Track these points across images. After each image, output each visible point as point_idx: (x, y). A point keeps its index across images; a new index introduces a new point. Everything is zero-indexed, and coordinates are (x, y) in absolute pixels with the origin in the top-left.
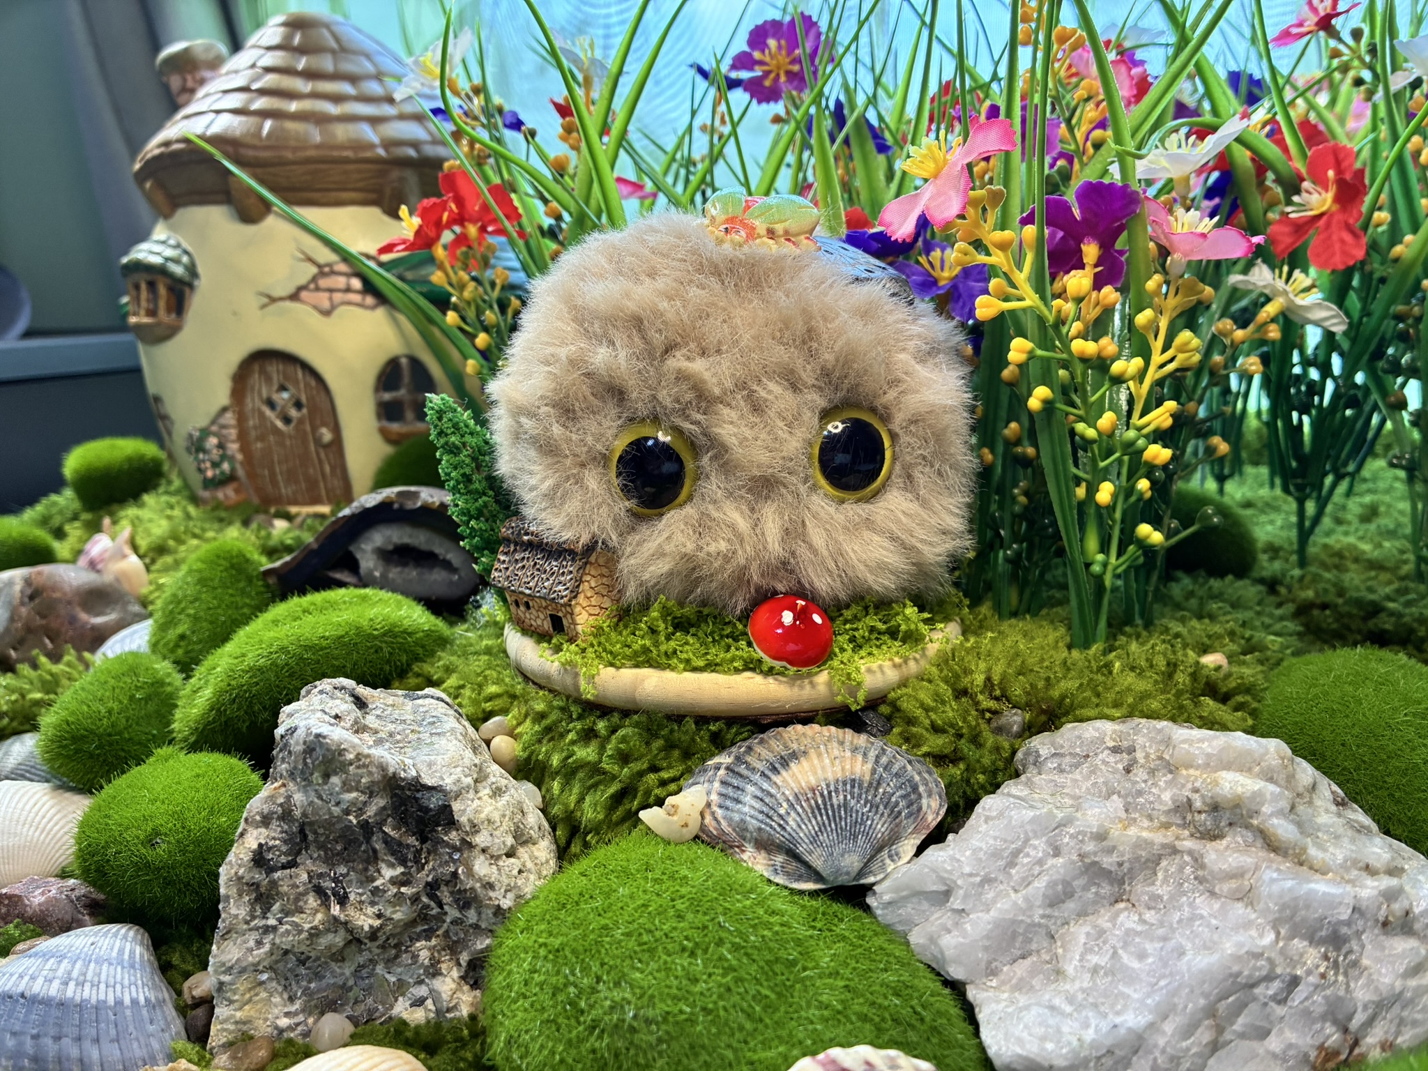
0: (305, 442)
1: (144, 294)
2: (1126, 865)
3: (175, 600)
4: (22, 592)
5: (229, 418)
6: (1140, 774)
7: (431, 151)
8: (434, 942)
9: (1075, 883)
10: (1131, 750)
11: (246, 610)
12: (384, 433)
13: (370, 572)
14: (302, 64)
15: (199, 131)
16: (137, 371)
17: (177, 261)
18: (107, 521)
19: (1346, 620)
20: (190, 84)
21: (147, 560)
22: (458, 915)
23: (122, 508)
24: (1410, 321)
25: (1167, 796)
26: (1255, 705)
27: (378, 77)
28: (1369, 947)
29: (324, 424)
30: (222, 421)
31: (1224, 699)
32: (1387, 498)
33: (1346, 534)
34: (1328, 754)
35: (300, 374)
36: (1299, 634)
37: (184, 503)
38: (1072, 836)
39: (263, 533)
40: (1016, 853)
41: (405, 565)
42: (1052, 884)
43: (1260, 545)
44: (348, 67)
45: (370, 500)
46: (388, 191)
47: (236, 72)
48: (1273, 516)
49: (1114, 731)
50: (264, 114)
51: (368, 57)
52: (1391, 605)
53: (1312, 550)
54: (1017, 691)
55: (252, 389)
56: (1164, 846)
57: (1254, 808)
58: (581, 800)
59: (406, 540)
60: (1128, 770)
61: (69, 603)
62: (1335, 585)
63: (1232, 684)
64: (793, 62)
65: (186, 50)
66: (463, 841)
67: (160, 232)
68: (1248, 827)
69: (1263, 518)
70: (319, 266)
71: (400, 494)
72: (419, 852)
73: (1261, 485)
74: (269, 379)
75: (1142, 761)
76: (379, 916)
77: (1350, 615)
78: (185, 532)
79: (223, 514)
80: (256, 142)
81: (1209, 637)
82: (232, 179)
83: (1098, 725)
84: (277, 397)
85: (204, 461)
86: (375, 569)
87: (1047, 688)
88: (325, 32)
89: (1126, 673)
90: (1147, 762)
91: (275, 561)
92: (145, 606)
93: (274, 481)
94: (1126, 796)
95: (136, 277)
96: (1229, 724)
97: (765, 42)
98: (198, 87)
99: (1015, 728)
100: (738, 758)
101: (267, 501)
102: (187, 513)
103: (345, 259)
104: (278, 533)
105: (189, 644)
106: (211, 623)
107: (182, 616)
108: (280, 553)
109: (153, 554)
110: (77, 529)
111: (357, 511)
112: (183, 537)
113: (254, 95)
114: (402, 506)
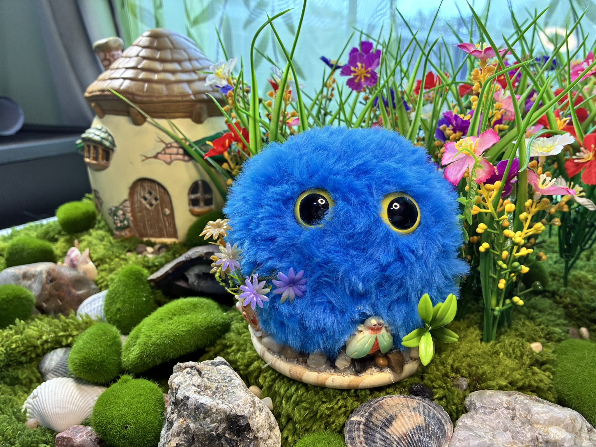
0: (158, 214)
1: (92, 151)
4: (47, 278)
5: (128, 204)
6: (517, 422)
10: (513, 410)
13: (193, 283)
14: (158, 55)
15: (115, 87)
17: (107, 140)
18: (76, 242)
20: (108, 57)
21: (96, 263)
23: (83, 235)
25: (529, 435)
26: (554, 369)
29: (166, 207)
30: (125, 204)
31: (541, 366)
35: (157, 187)
36: (565, 324)
37: (108, 234)
41: (207, 280)
44: (177, 56)
45: (193, 254)
46: (195, 113)
47: (130, 57)
49: (507, 400)
50: (144, 80)
51: (185, 51)
53: (570, 277)
55: (137, 192)
57: (562, 444)
59: (208, 271)
60: (513, 419)
61: (68, 285)
62: (578, 296)
64: (368, 73)
65: (106, 44)
66: (254, 436)
67: (96, 123)
70: (166, 144)
71: (206, 254)
72: (237, 441)
74: (144, 189)
75: (518, 416)
78: (112, 255)
79: (126, 245)
80: (142, 94)
82: (131, 109)
83: (500, 397)
84: (147, 196)
85: (117, 220)
86: (195, 282)
87: (476, 370)
88: (167, 40)
89: (505, 357)
90: (521, 417)
91: (152, 273)
92: (97, 285)
93: (145, 228)
94: (513, 433)
95: (88, 143)
96: (545, 381)
97: (356, 63)
98: (112, 59)
99: (464, 387)
100: (367, 419)
101: (142, 236)
102: (111, 243)
103: (176, 141)
104: (150, 256)
105: (122, 313)
106: (130, 304)
107: (118, 300)
108: (153, 268)
109: (99, 262)
110: (63, 242)
111: (188, 259)
112: (113, 257)
113: (139, 71)
114: (207, 258)
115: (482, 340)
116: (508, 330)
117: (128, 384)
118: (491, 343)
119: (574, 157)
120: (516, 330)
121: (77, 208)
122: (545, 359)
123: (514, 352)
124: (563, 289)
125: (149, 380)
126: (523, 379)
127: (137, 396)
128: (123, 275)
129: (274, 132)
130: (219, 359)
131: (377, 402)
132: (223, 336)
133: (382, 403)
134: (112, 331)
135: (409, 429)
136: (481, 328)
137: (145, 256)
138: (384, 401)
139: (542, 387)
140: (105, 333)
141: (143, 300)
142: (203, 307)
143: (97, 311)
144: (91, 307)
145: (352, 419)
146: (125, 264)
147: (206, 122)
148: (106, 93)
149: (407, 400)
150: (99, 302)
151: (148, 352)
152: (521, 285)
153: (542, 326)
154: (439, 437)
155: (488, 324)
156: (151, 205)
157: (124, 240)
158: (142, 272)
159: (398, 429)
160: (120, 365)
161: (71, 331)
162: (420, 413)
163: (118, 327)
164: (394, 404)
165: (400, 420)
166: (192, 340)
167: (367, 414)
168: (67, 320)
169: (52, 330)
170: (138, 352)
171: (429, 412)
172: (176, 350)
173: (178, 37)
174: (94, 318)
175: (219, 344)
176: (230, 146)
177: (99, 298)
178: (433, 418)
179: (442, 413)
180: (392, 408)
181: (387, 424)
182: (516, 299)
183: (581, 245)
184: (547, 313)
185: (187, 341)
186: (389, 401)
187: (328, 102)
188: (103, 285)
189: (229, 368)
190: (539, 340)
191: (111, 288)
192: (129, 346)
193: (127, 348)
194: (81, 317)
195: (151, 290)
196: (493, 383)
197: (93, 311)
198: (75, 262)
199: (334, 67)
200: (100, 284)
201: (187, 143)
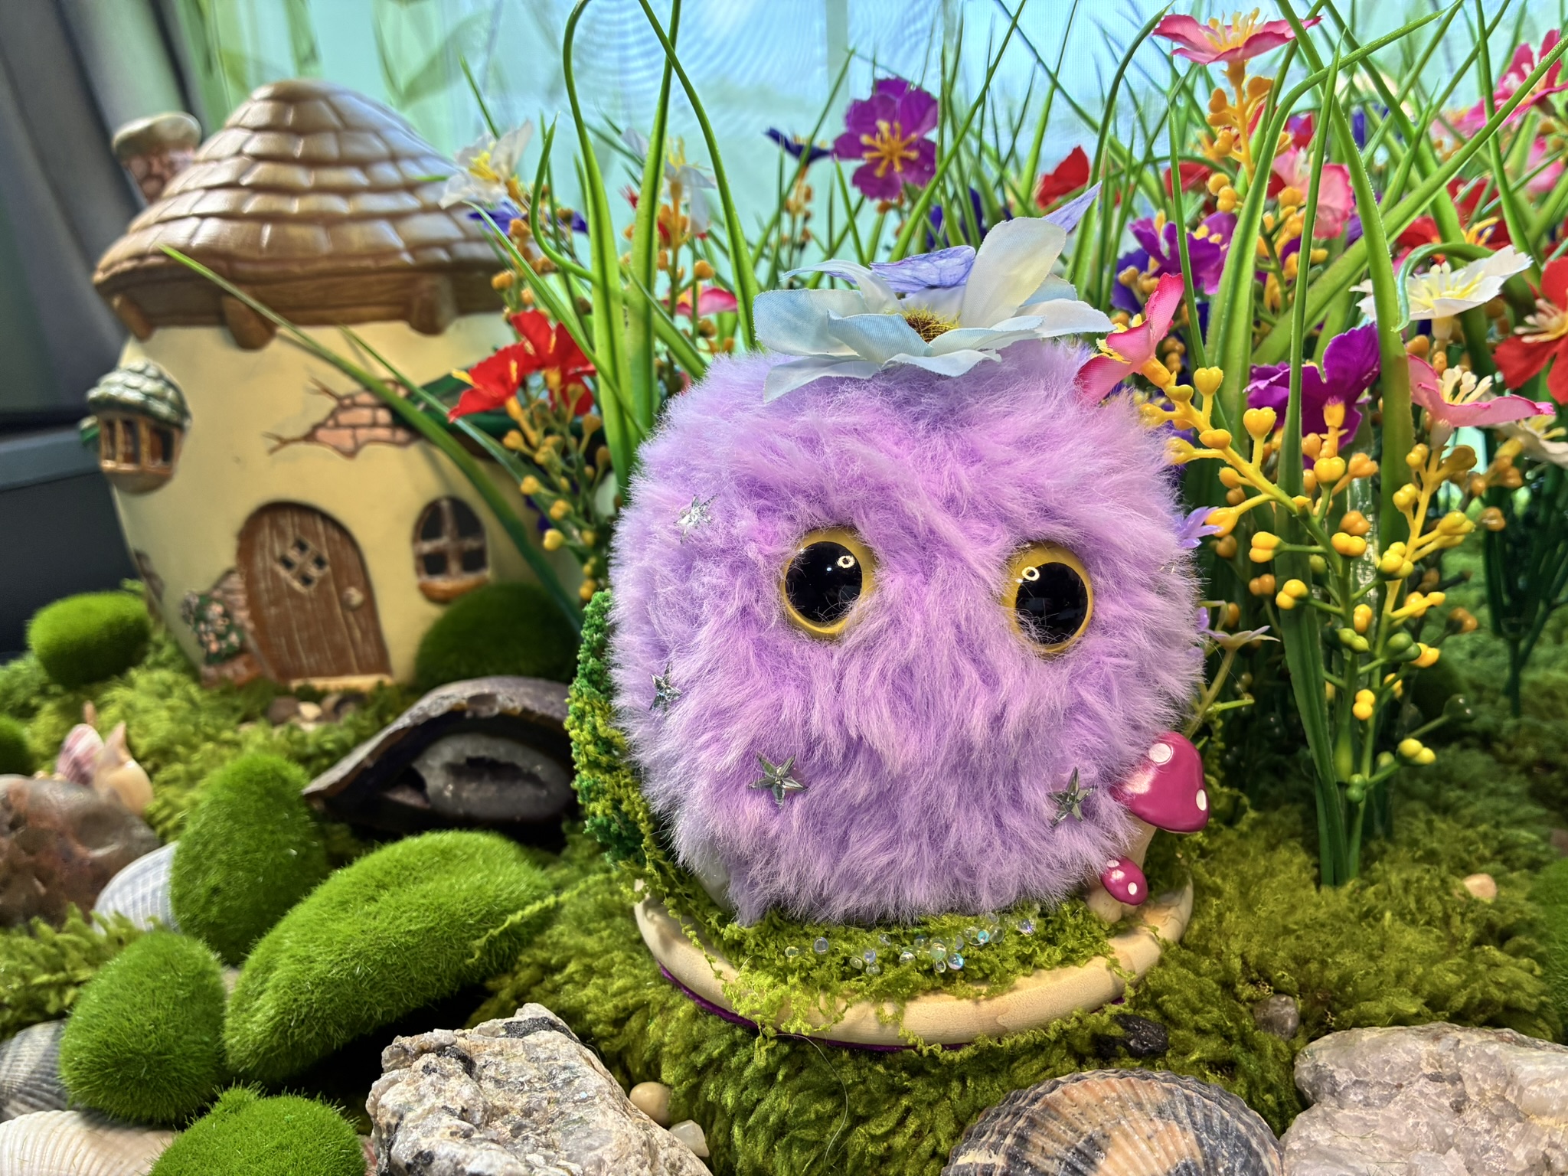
0: (329, 606)
1: (120, 436)
5: (236, 582)
6: (1477, 1119)
7: (466, 251)
10: (1456, 1079)
12: (427, 592)
13: (440, 793)
14: (299, 149)
15: (179, 242)
17: (161, 398)
18: (89, 708)
20: (156, 168)
21: (149, 765)
23: (108, 689)
25: (1520, 1154)
26: (1541, 949)
27: (394, 158)
29: (352, 584)
30: (227, 585)
31: (1503, 940)
35: (320, 526)
37: (183, 679)
41: (481, 779)
44: (356, 149)
45: (434, 705)
46: (416, 305)
47: (218, 160)
49: (1431, 1054)
50: (260, 218)
51: (377, 133)
54: (1283, 974)
55: (262, 547)
59: (482, 753)
60: (1458, 1109)
61: (61, 834)
62: (1557, 739)
64: (910, 147)
65: (150, 131)
67: (132, 357)
70: (339, 398)
71: (474, 699)
74: (282, 534)
75: (1476, 1099)
78: (195, 734)
79: (238, 702)
80: (256, 255)
82: (228, 303)
83: (1410, 1046)
84: (293, 554)
85: (206, 633)
86: (446, 786)
87: (1322, 971)
88: (323, 106)
89: (1398, 924)
90: (1483, 1099)
91: (316, 774)
92: (153, 827)
93: (293, 652)
94: (1467, 1151)
95: (109, 414)
96: (1526, 985)
97: (873, 123)
98: (167, 173)
99: (1290, 1023)
100: (1012, 1157)
101: (286, 674)
102: (191, 701)
103: (369, 389)
104: (310, 728)
105: (225, 899)
106: (250, 871)
107: (212, 862)
108: (315, 760)
109: (156, 759)
110: (51, 713)
111: (420, 722)
112: (195, 740)
113: (245, 193)
114: (475, 714)
115: (1318, 882)
116: (1390, 847)
117: (244, 1113)
118: (1350, 885)
119: (1520, 330)
120: (1414, 843)
121: (88, 610)
122: (1511, 920)
123: (1421, 909)
124: (1510, 722)
125: (311, 1097)
126: (1464, 985)
127: (272, 1153)
128: (225, 786)
130: (532, 1011)
131: (1035, 1100)
132: (537, 939)
133: (1056, 1100)
134: (191, 956)
136: (1312, 847)
137: (293, 728)
138: (1057, 1093)
139: (1523, 1004)
140: (168, 964)
141: (289, 856)
142: (471, 857)
143: (153, 904)
144: (133, 891)
145: (962, 1161)
146: (234, 757)
147: (451, 330)
148: (152, 261)
149: (1132, 1085)
150: (157, 877)
151: (304, 1010)
152: (1411, 710)
153: (1483, 828)
155: (1332, 831)
156: (306, 580)
157: (229, 689)
158: (285, 773)
160: (221, 1060)
161: (73, 969)
162: (1180, 1122)
163: (214, 943)
164: (1093, 1102)
165: (1119, 1149)
166: (442, 957)
167: (1009, 1140)
168: (59, 938)
169: (15, 968)
170: (272, 1012)
171: (1207, 1118)
172: (392, 995)
173: (354, 100)
174: (142, 924)
175: (528, 965)
176: (523, 383)
177: (159, 863)
178: (1224, 1135)
179: (1244, 1117)
180: (1090, 1113)
181: (1080, 1166)
182: (1411, 745)
183: (1547, 593)
184: (1484, 791)
185: (426, 965)
186: (1075, 1093)
187: (796, 253)
188: (170, 824)
189: (563, 1037)
190: (1484, 867)
191: (190, 829)
192: (247, 996)
193: (240, 1004)
194: (104, 924)
195: (313, 825)
196: (1379, 1008)
197: (140, 905)
198: (87, 768)
199: (808, 155)
200: (160, 822)
201: (402, 392)
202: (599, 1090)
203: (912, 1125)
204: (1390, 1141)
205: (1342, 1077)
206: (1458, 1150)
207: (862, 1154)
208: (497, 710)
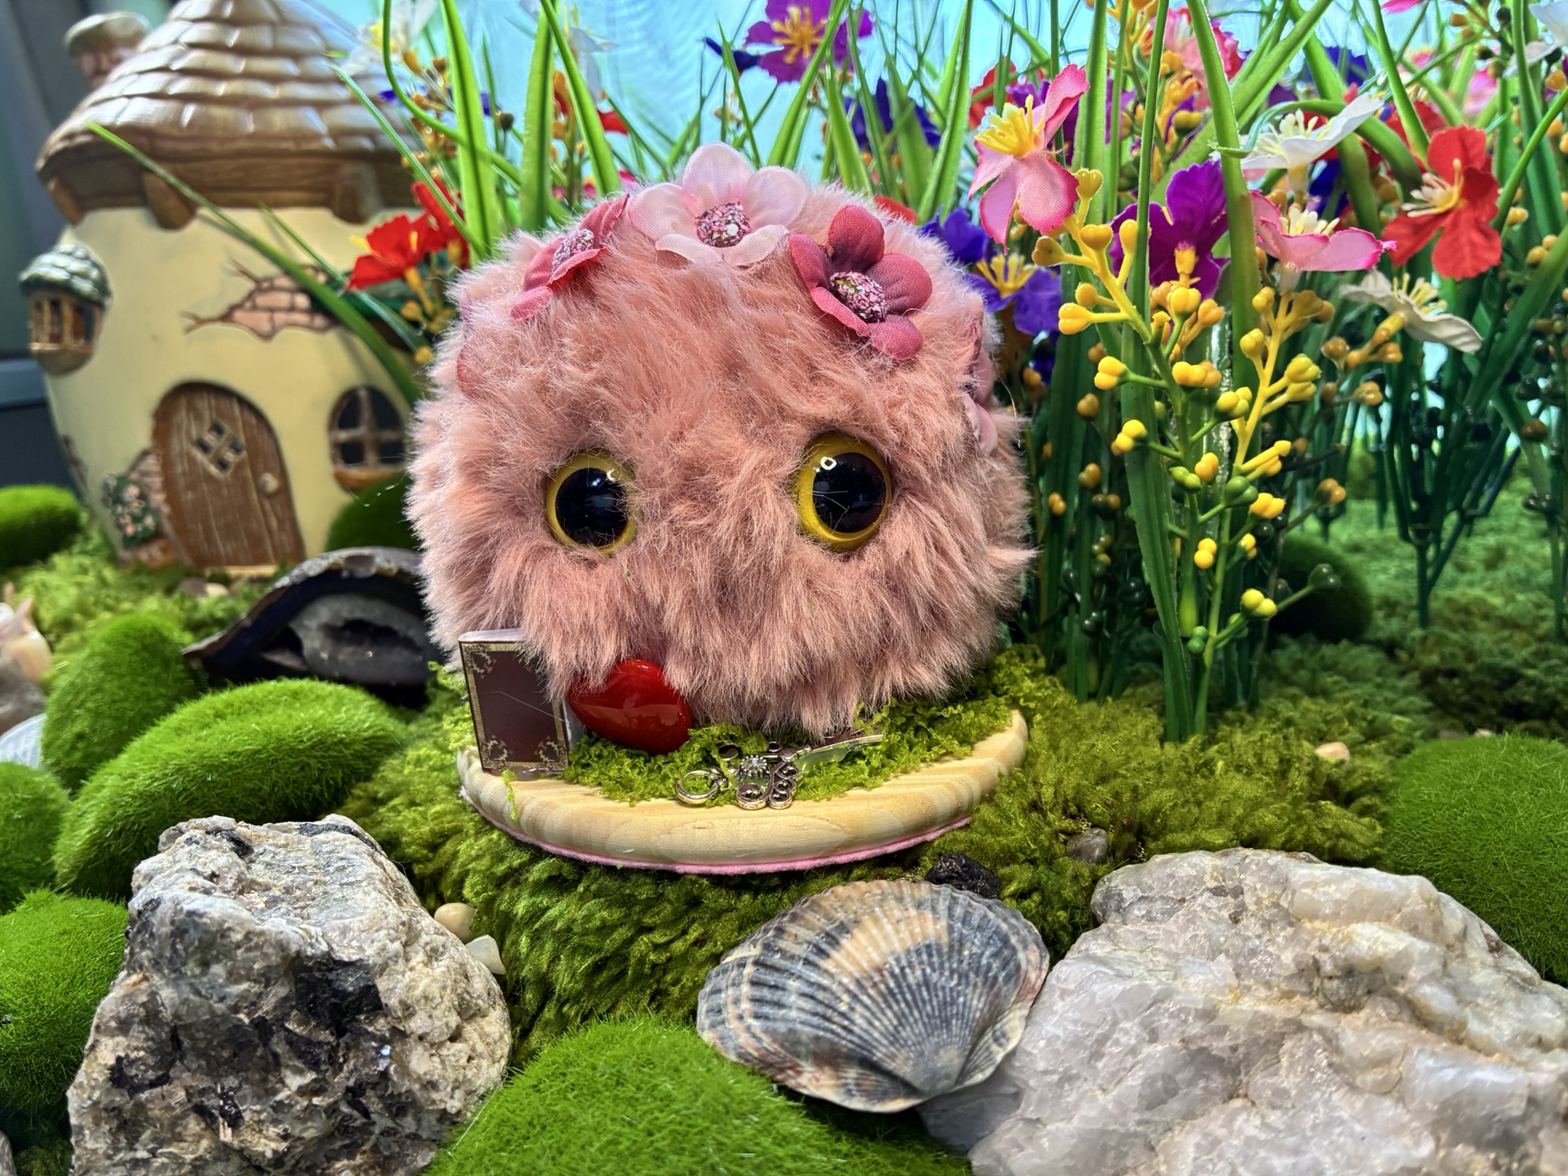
0: (245, 492)
1: (47, 316)
2: (1241, 1050)
3: (75, 689)
5: (152, 464)
6: (1251, 926)
8: (359, 1160)
9: (1179, 1077)
10: (1238, 892)
11: (160, 703)
12: (342, 481)
13: (316, 654)
14: (233, 38)
15: (108, 120)
16: (40, 407)
17: (83, 276)
18: (9, 587)
19: (1477, 691)
20: (105, 65)
21: (52, 637)
22: (390, 1124)
23: (27, 572)
24: (1551, 338)
25: (1287, 957)
26: (1384, 809)
27: (326, 53)
28: (1548, 1148)
29: (268, 470)
30: (143, 467)
31: (1346, 800)
32: (1514, 539)
33: (1471, 584)
34: (1478, 875)
35: (237, 410)
36: (1426, 711)
37: (100, 565)
38: (1172, 1016)
39: (188, 604)
40: (1103, 1040)
41: (358, 642)
42: (1149, 1081)
43: (1375, 602)
44: (290, 41)
45: (313, 566)
46: (338, 192)
47: (157, 49)
48: (1384, 563)
49: (1216, 868)
50: (185, 98)
51: (316, 31)
52: (1531, 672)
53: (1434, 605)
54: (1096, 806)
55: (179, 429)
56: (1287, 1022)
57: (1400, 972)
58: (554, 959)
59: (358, 614)
60: (1235, 919)
62: (1463, 648)
63: (1357, 782)
65: (100, 28)
66: (395, 1031)
67: (67, 240)
68: (1391, 995)
69: (1375, 565)
70: (257, 281)
71: (350, 559)
72: (334, 1049)
73: (1368, 525)
74: (198, 417)
75: (1252, 908)
76: (285, 1137)
77: (1482, 685)
78: (96, 604)
79: (145, 580)
80: (175, 132)
81: (1327, 722)
82: (147, 178)
83: (1195, 860)
84: (210, 438)
85: (123, 515)
86: (323, 648)
87: (1134, 804)
89: (1231, 774)
90: (1260, 909)
91: (198, 638)
93: (209, 538)
94: (1236, 956)
96: (1357, 836)
97: (786, 8)
98: (110, 67)
99: (1099, 853)
101: (201, 561)
102: (102, 580)
103: (288, 271)
104: (208, 603)
106: (116, 719)
107: (81, 711)
108: (200, 628)
109: (58, 630)
111: (298, 581)
112: (93, 609)
113: (175, 76)
114: (351, 573)
115: (1163, 740)
116: (1249, 718)
118: (1191, 741)
119: (1407, 206)
120: (1274, 714)
122: (1359, 782)
123: (1260, 763)
124: (1418, 633)
126: (1286, 826)
128: (103, 640)
129: (534, 188)
132: (370, 773)
133: (823, 900)
135: (893, 953)
136: (1161, 714)
137: (191, 601)
142: (321, 699)
145: (727, 960)
149: (900, 885)
151: (121, 823)
154: (995, 978)
155: (1178, 692)
157: (141, 570)
158: (166, 633)
159: (858, 956)
162: (935, 913)
164: (855, 895)
165: (864, 930)
166: (267, 780)
170: (92, 826)
171: (967, 914)
176: (426, 258)
178: (980, 928)
179: (1013, 921)
181: (824, 946)
182: (1252, 596)
183: (1458, 508)
184: (1369, 682)
190: (1341, 738)
201: (321, 278)
202: (369, 877)
203: (693, 934)
204: (1168, 954)
205: (1129, 894)
206: (1227, 956)
207: (641, 961)
208: (373, 570)
